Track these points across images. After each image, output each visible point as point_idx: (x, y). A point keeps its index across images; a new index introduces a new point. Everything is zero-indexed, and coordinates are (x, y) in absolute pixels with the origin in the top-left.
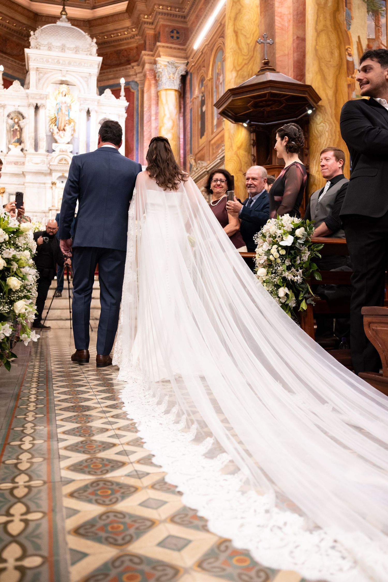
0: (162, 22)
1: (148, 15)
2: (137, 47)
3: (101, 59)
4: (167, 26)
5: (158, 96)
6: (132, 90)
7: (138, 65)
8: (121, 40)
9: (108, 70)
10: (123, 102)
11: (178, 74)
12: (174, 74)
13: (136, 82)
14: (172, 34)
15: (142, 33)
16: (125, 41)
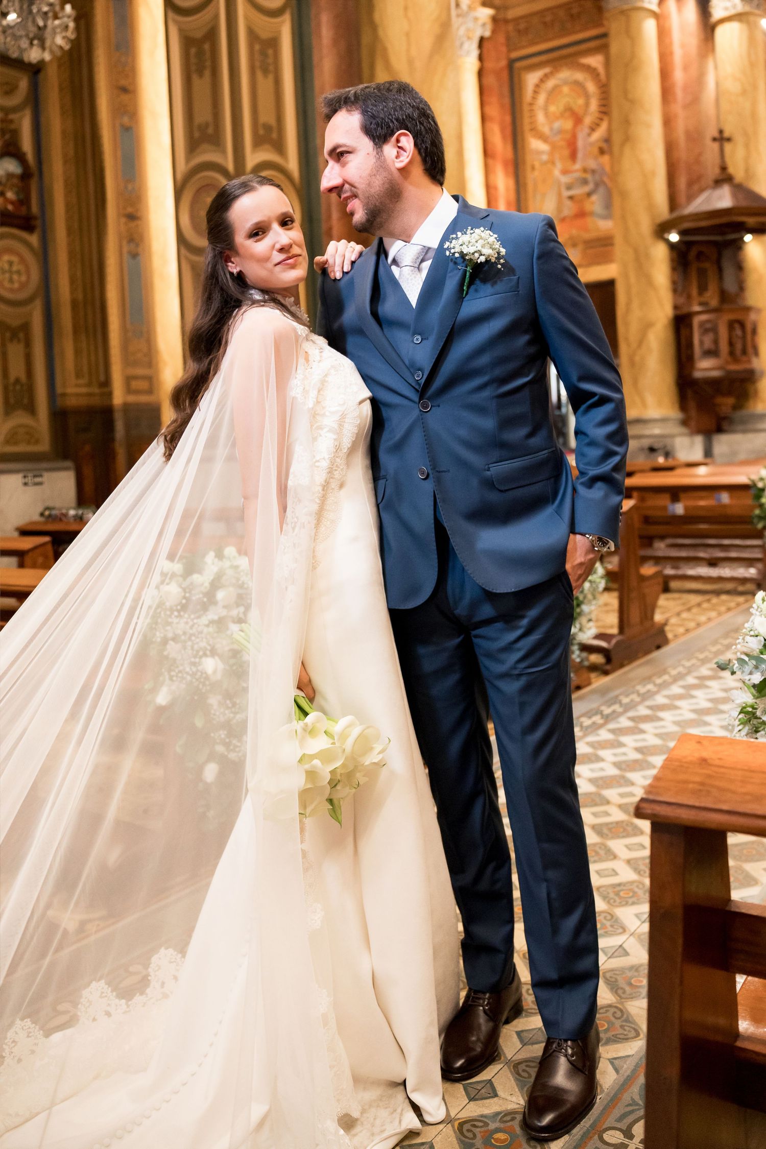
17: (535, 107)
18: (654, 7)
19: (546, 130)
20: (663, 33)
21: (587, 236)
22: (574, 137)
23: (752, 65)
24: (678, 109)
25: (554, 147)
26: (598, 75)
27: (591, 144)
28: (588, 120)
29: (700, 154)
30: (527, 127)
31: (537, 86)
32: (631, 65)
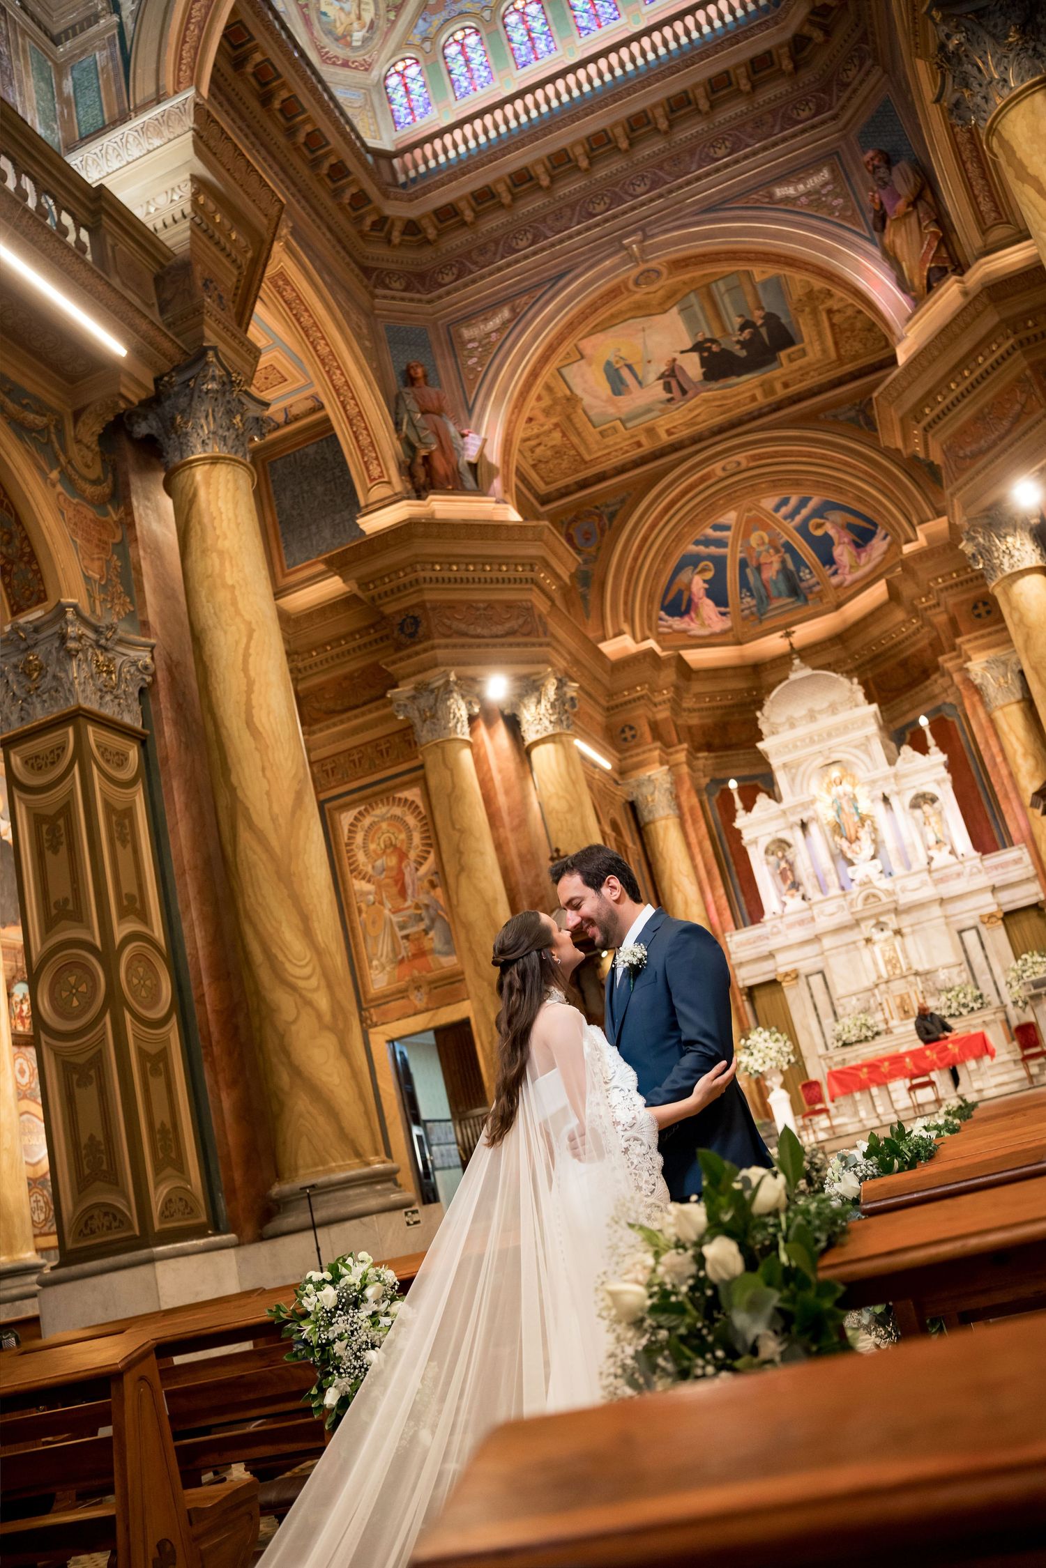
0: (951, 601)
1: (926, 596)
2: (931, 645)
3: (874, 707)
4: (962, 603)
5: (992, 721)
6: (950, 719)
7: (943, 675)
8: (900, 643)
9: (897, 701)
10: (938, 757)
11: (1013, 671)
12: (1005, 676)
13: (951, 704)
14: (976, 612)
15: (928, 623)
16: (907, 643)
17: (354, 847)
18: (467, 737)
19: (369, 869)
20: (479, 761)
21: (430, 976)
22: (401, 872)
23: (574, 783)
24: (507, 833)
25: (379, 886)
26: (417, 807)
27: (420, 879)
28: (413, 855)
29: (538, 876)
30: (347, 869)
31: (352, 825)
32: (454, 794)
